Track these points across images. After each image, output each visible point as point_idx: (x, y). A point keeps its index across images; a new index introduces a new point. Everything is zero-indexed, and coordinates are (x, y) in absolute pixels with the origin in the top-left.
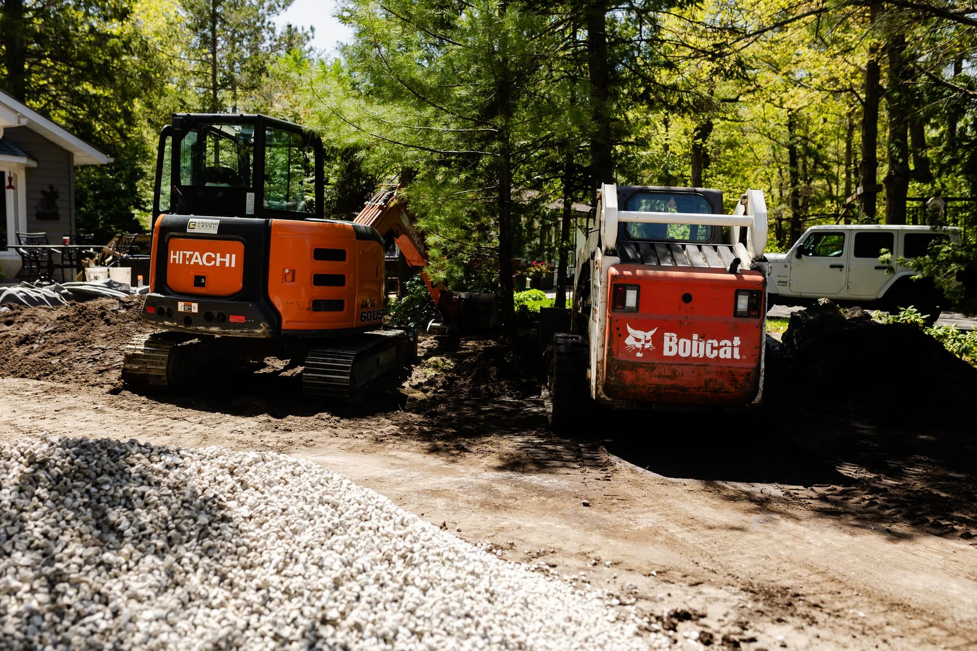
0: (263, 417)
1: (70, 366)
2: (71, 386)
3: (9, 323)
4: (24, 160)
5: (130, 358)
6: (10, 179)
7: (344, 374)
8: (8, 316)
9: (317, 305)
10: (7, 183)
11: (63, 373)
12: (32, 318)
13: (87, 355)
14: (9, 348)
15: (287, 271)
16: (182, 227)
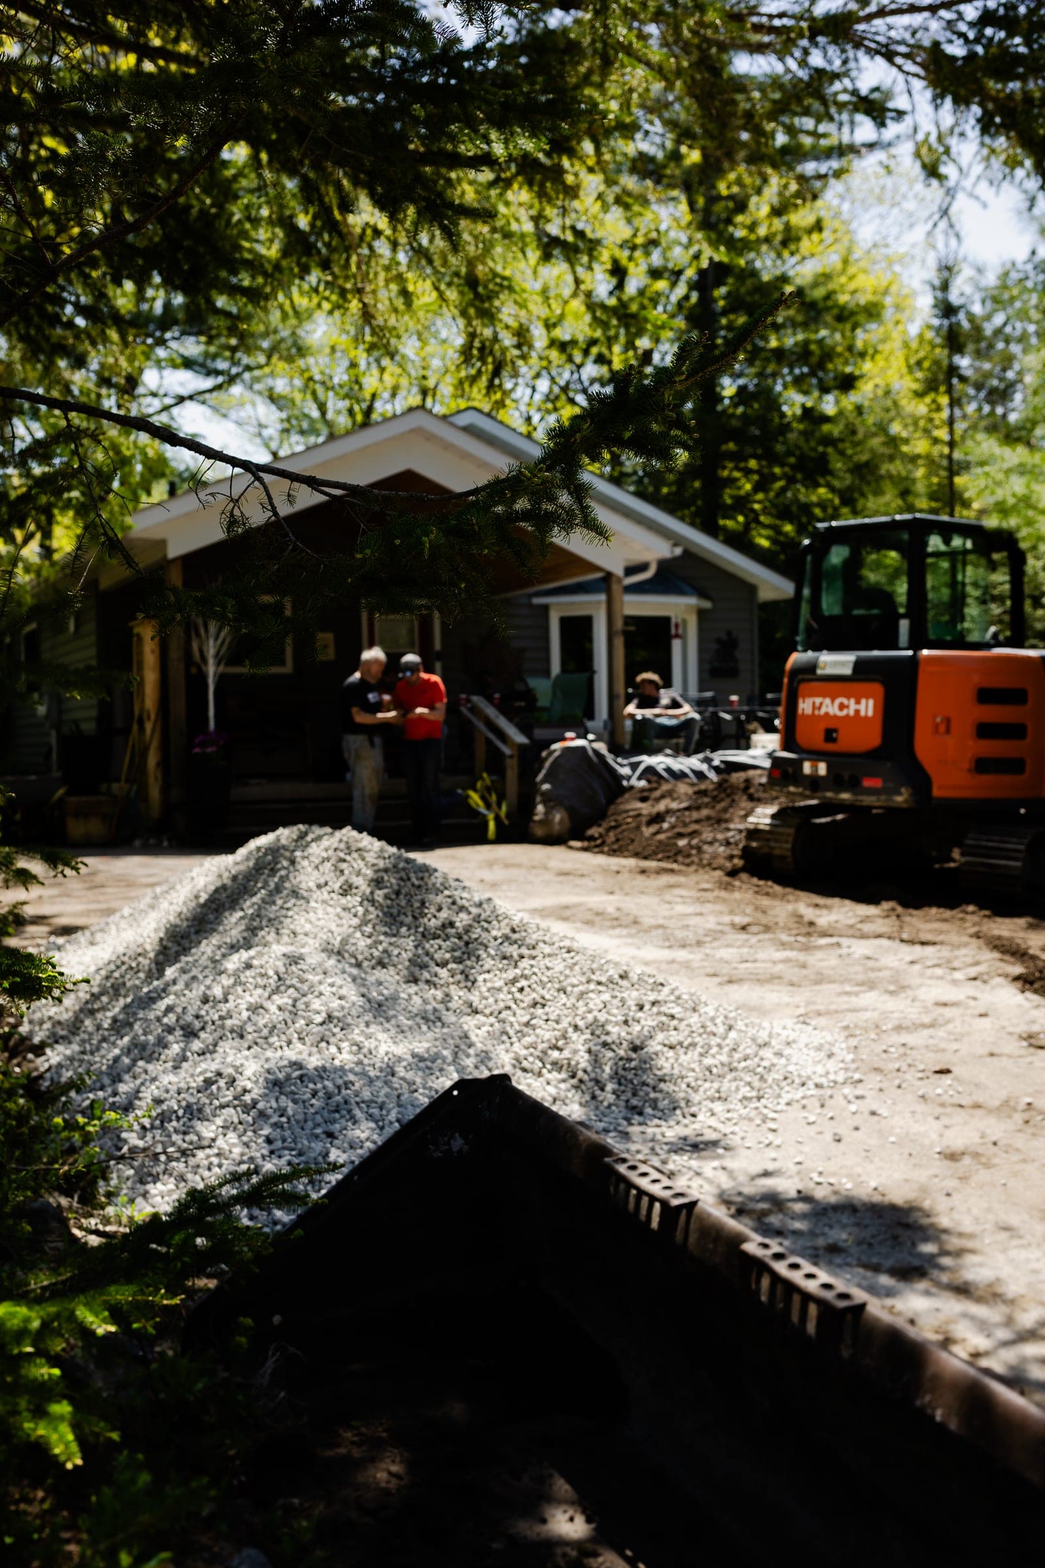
0: (886, 905)
1: (699, 849)
2: (693, 868)
3: (644, 800)
4: (692, 601)
5: (753, 833)
6: (677, 626)
7: (1015, 859)
8: (643, 790)
9: (982, 766)
10: (673, 631)
11: (689, 856)
12: (670, 794)
13: (720, 836)
14: (638, 828)
15: (939, 720)
16: (810, 669)
